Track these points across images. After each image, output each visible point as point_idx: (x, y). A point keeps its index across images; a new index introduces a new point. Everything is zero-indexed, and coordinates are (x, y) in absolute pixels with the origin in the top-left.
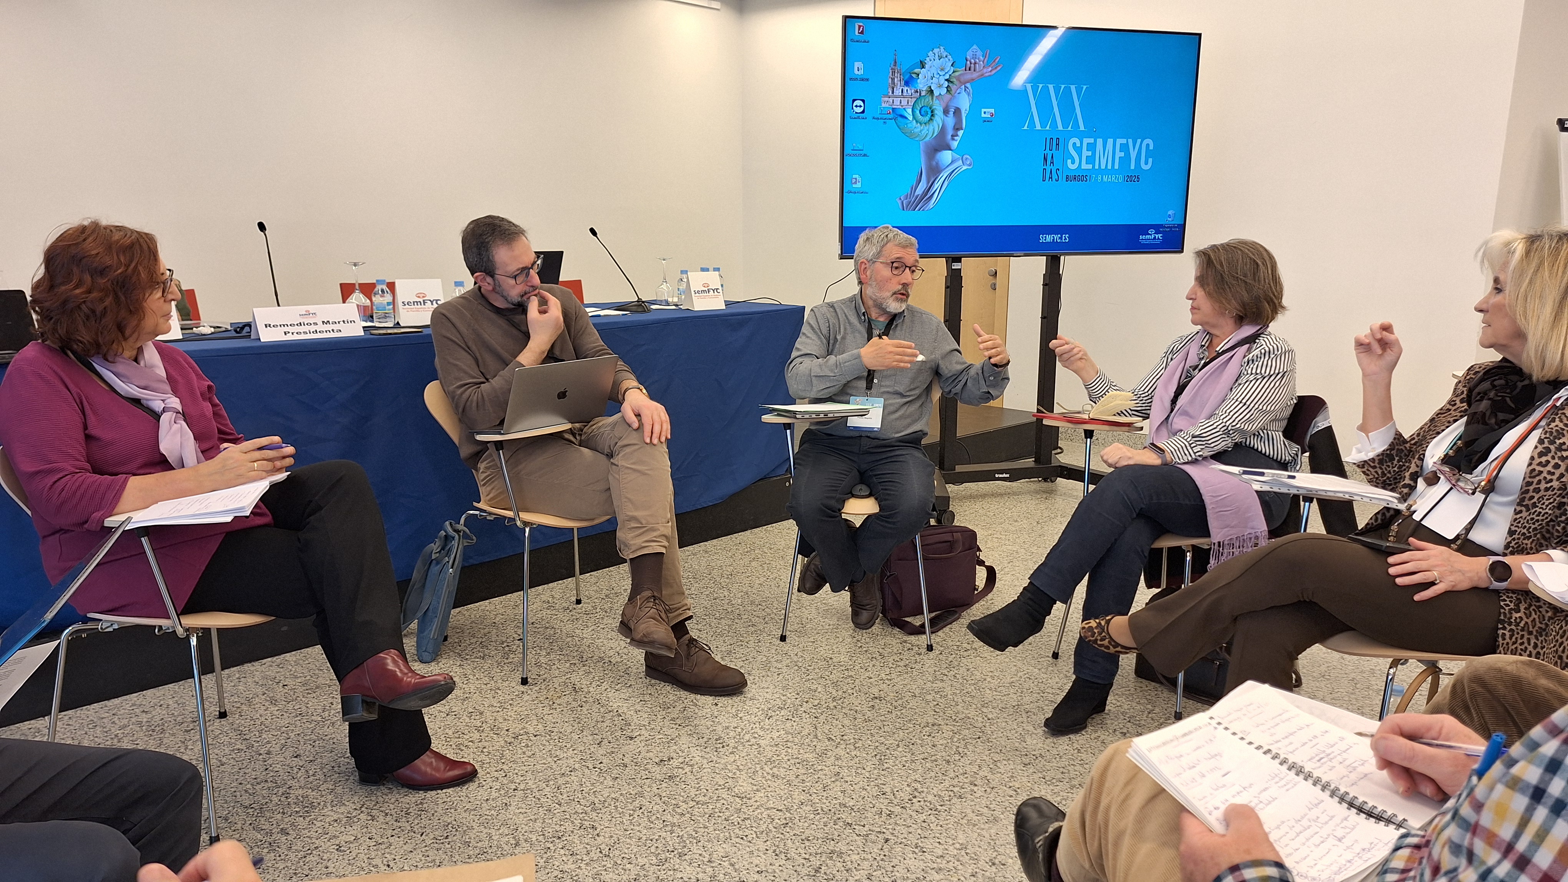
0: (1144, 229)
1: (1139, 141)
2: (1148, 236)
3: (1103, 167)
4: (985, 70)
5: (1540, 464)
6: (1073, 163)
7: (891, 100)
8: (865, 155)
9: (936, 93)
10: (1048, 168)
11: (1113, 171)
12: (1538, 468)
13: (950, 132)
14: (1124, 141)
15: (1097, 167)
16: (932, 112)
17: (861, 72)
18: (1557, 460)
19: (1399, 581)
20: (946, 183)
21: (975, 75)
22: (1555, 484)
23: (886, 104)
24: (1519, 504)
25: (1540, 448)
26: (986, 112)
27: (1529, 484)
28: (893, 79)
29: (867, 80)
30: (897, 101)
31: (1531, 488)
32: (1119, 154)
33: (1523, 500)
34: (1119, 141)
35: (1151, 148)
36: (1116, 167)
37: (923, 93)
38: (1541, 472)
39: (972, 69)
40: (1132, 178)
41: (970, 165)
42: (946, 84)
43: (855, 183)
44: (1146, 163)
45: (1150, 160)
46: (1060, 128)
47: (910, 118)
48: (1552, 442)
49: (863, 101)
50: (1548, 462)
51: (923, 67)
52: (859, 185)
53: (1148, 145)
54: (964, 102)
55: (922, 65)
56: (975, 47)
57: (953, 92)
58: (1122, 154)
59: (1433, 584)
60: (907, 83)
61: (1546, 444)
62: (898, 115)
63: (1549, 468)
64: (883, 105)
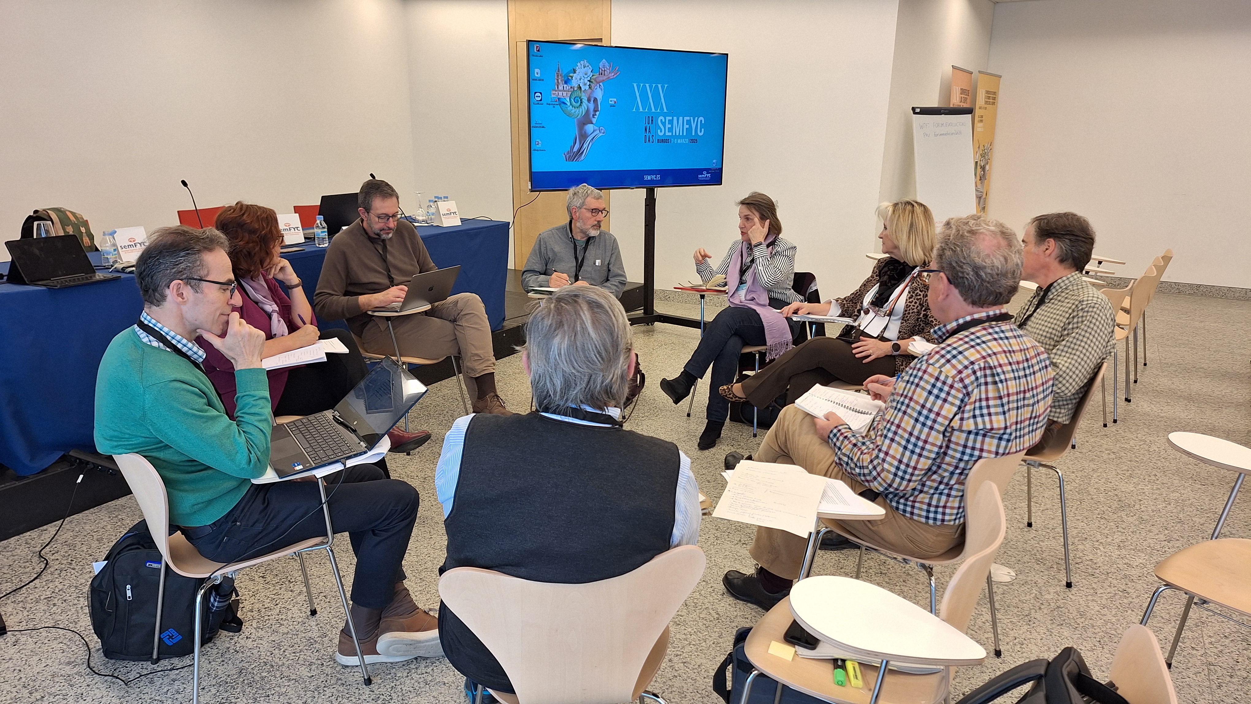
0: (700, 171)
1: (696, 118)
2: (703, 176)
3: (677, 134)
4: (610, 75)
5: (910, 302)
6: (661, 131)
7: (557, 93)
8: (543, 127)
9: (583, 89)
10: (647, 135)
11: (682, 137)
12: (909, 304)
13: (592, 113)
14: (688, 118)
15: (674, 134)
16: (581, 100)
17: (539, 75)
18: (916, 300)
19: (857, 356)
20: (591, 144)
21: (605, 78)
22: (915, 310)
23: (554, 96)
24: (902, 320)
25: (909, 296)
26: (612, 101)
27: (906, 311)
28: (558, 80)
29: (543, 80)
30: (560, 93)
31: (907, 312)
32: (686, 126)
33: (904, 318)
34: (686, 118)
35: (703, 122)
36: (685, 134)
37: (576, 89)
38: (910, 306)
39: (603, 74)
40: (693, 141)
41: (604, 133)
42: (588, 83)
43: (538, 144)
44: (701, 132)
45: (703, 129)
46: (653, 110)
47: (569, 104)
48: (913, 293)
49: (541, 93)
50: (912, 301)
51: (575, 73)
52: (540, 145)
53: (701, 121)
54: (599, 94)
55: (574, 71)
56: (604, 60)
57: (592, 88)
58: (688, 126)
59: (870, 356)
60: (566, 83)
61: (911, 294)
62: (561, 102)
63: (913, 304)
64: (553, 96)
